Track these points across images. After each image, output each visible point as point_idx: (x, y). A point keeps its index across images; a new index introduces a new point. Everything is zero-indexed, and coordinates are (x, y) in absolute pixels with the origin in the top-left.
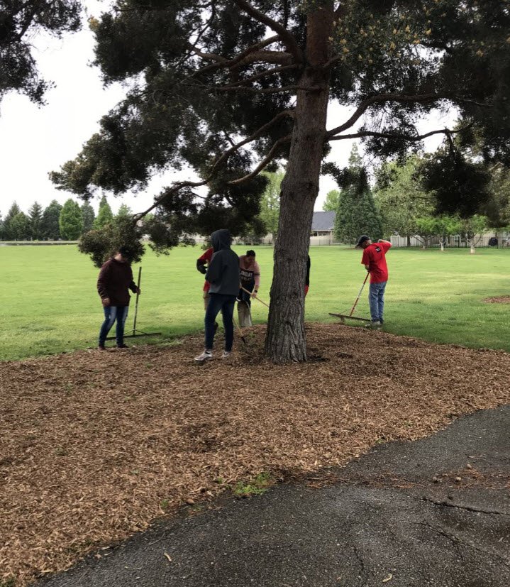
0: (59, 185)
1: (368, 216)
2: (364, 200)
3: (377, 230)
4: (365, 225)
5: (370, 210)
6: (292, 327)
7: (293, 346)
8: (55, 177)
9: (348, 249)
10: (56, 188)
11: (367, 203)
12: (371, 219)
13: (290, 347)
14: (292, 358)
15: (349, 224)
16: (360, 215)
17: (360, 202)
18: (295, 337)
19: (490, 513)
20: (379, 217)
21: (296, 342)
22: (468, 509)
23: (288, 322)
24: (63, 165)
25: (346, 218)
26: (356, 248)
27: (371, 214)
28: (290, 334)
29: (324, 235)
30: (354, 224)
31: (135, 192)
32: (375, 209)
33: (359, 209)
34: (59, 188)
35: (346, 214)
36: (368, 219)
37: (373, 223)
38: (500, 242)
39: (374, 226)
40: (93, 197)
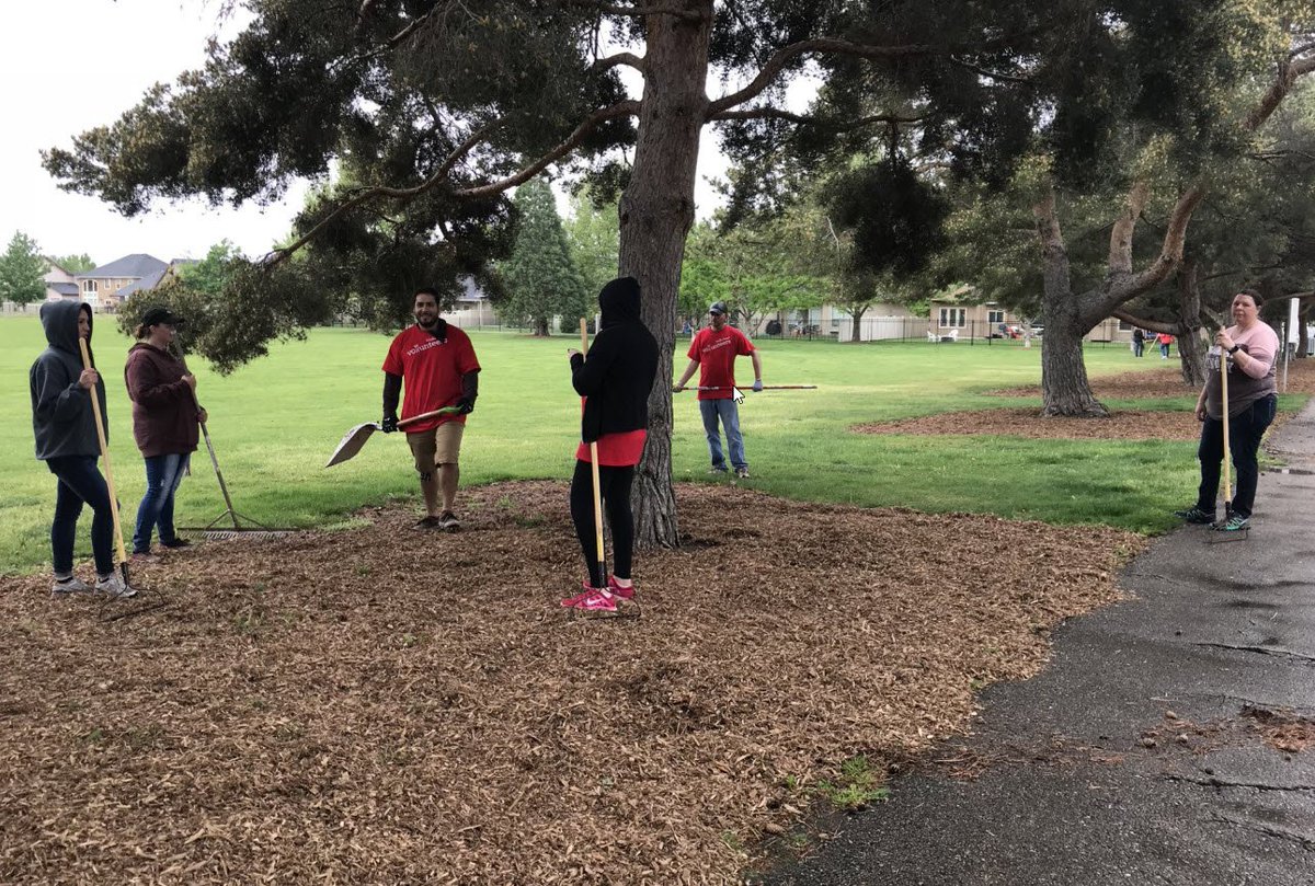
0: (65, 181)
1: (560, 274)
2: (552, 243)
3: (576, 302)
4: (553, 292)
5: (564, 264)
6: (655, 481)
7: (659, 519)
8: (57, 162)
9: (516, 337)
10: (60, 186)
11: (557, 249)
12: (564, 281)
13: (655, 522)
14: (659, 542)
15: (524, 289)
16: (544, 271)
17: (544, 248)
18: (662, 500)
19: (1296, 789)
20: (579, 277)
21: (664, 510)
22: (1260, 787)
23: (647, 472)
24: (78, 134)
25: (518, 277)
26: (537, 334)
27: (564, 270)
28: (652, 494)
29: (466, 308)
30: (533, 289)
31: (263, 203)
32: (571, 262)
33: (542, 262)
34: (67, 187)
35: (517, 269)
36: (559, 280)
37: (568, 289)
38: (785, 328)
39: (571, 294)
40: (147, 211)
